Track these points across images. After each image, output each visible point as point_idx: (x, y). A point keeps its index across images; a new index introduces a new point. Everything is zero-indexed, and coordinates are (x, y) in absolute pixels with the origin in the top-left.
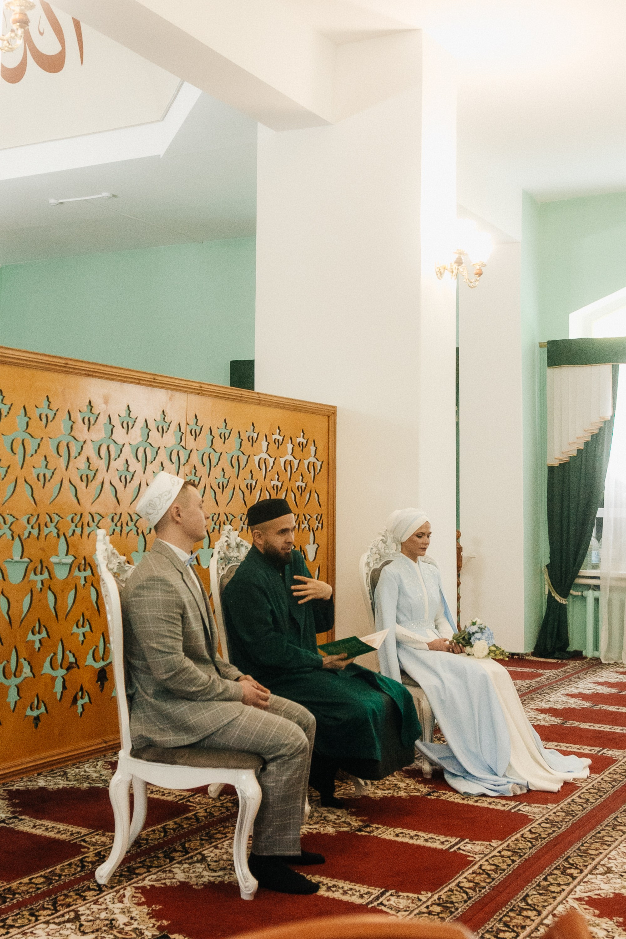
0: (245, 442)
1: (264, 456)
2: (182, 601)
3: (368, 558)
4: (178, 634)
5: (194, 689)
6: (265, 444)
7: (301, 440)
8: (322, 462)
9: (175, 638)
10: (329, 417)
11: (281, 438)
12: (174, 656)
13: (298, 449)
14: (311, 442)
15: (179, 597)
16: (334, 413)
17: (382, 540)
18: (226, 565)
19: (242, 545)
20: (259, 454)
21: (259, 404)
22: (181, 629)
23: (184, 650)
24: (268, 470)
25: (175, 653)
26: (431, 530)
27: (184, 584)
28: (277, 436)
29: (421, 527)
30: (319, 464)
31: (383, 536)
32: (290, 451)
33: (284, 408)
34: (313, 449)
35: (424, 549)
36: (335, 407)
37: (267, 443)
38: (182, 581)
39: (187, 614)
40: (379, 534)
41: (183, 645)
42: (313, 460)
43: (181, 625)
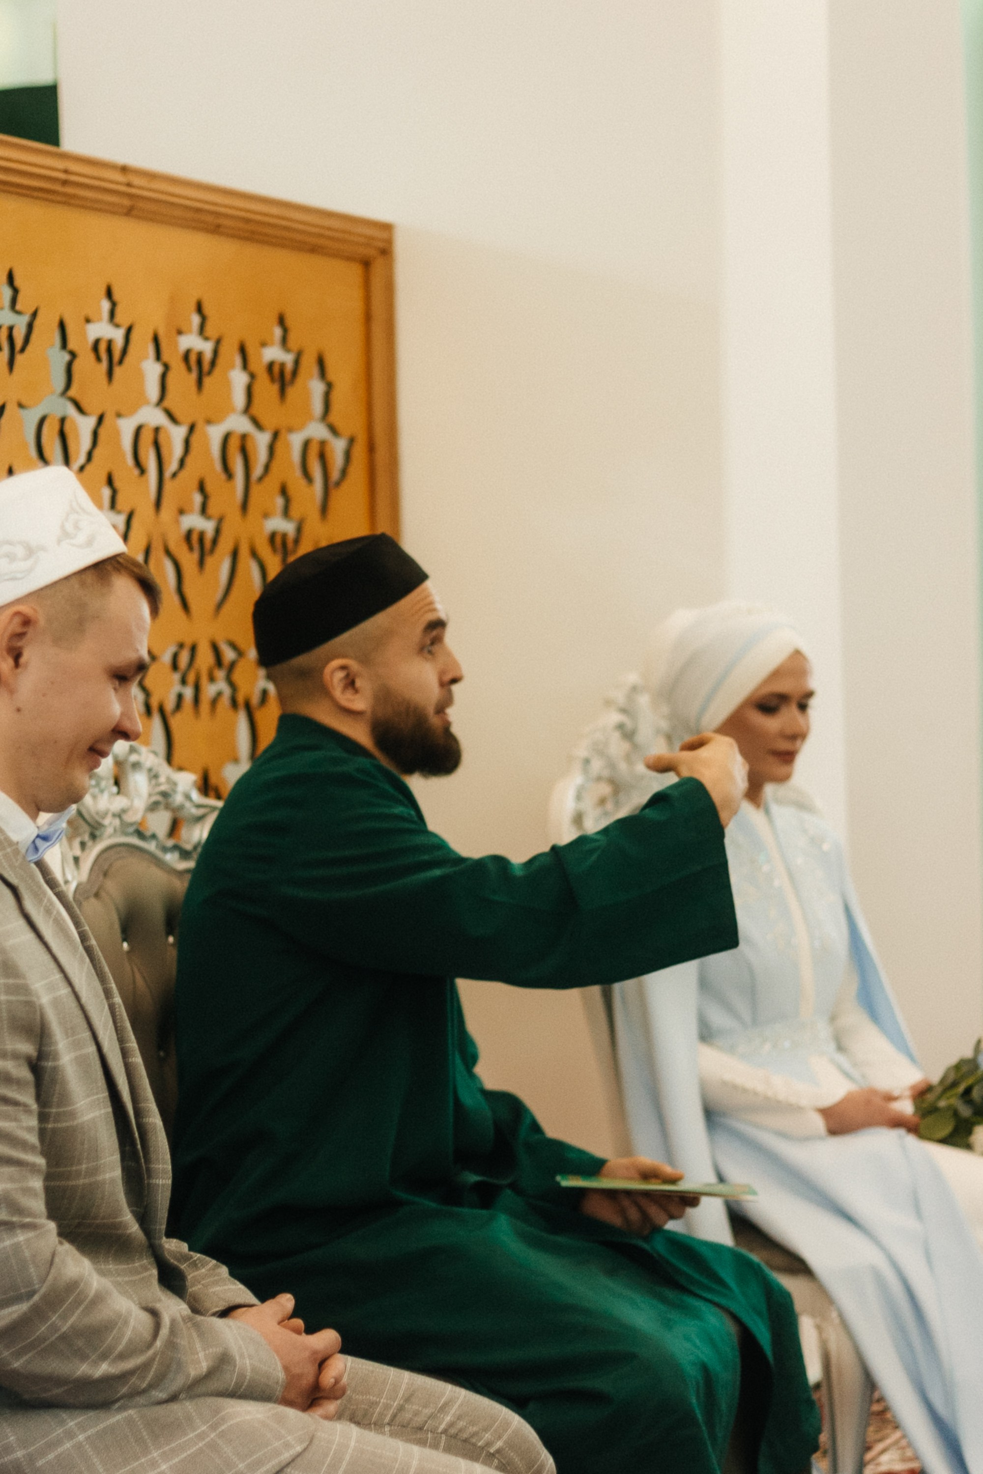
0: (85, 363)
1: (153, 417)
2: (29, 1004)
3: (579, 797)
4: (24, 1145)
5: (104, 1368)
6: (152, 370)
7: (273, 353)
8: (352, 441)
9: (19, 1163)
10: (366, 264)
11: (207, 348)
12: (21, 1237)
13: (267, 390)
14: (309, 364)
15: (24, 989)
16: (386, 252)
17: (620, 727)
18: (83, 845)
19: (136, 766)
20: (133, 410)
21: (129, 212)
22: (34, 1122)
23: (53, 1212)
24: (168, 474)
25: (25, 1227)
26: (814, 683)
27: (30, 936)
28: (191, 341)
29: (776, 674)
30: (338, 447)
31: (623, 711)
32: (239, 398)
33: (216, 230)
34: (317, 388)
35: (788, 757)
36: (387, 228)
37: (158, 369)
38: (22, 922)
39: (56, 1057)
40: (608, 703)
41: (48, 1190)
42: (317, 431)
43: (34, 1106)
